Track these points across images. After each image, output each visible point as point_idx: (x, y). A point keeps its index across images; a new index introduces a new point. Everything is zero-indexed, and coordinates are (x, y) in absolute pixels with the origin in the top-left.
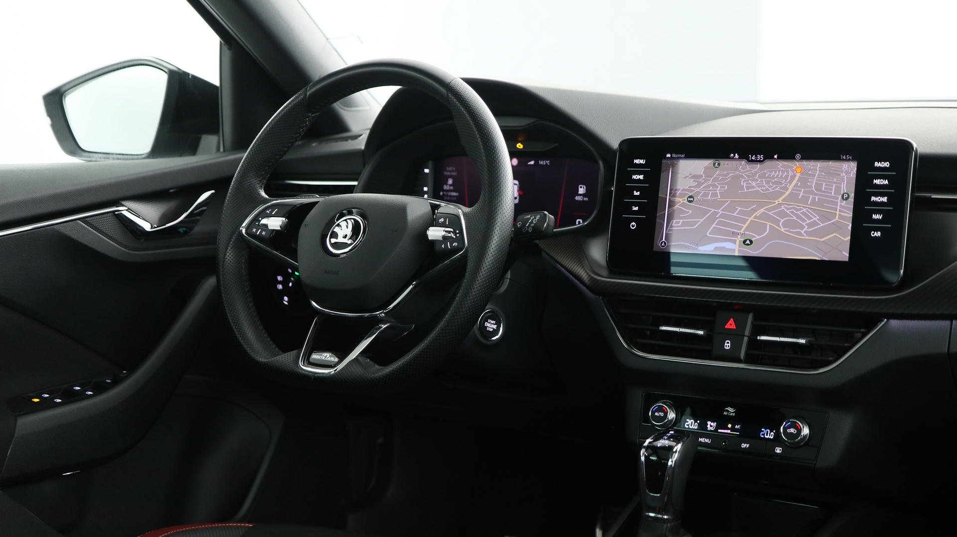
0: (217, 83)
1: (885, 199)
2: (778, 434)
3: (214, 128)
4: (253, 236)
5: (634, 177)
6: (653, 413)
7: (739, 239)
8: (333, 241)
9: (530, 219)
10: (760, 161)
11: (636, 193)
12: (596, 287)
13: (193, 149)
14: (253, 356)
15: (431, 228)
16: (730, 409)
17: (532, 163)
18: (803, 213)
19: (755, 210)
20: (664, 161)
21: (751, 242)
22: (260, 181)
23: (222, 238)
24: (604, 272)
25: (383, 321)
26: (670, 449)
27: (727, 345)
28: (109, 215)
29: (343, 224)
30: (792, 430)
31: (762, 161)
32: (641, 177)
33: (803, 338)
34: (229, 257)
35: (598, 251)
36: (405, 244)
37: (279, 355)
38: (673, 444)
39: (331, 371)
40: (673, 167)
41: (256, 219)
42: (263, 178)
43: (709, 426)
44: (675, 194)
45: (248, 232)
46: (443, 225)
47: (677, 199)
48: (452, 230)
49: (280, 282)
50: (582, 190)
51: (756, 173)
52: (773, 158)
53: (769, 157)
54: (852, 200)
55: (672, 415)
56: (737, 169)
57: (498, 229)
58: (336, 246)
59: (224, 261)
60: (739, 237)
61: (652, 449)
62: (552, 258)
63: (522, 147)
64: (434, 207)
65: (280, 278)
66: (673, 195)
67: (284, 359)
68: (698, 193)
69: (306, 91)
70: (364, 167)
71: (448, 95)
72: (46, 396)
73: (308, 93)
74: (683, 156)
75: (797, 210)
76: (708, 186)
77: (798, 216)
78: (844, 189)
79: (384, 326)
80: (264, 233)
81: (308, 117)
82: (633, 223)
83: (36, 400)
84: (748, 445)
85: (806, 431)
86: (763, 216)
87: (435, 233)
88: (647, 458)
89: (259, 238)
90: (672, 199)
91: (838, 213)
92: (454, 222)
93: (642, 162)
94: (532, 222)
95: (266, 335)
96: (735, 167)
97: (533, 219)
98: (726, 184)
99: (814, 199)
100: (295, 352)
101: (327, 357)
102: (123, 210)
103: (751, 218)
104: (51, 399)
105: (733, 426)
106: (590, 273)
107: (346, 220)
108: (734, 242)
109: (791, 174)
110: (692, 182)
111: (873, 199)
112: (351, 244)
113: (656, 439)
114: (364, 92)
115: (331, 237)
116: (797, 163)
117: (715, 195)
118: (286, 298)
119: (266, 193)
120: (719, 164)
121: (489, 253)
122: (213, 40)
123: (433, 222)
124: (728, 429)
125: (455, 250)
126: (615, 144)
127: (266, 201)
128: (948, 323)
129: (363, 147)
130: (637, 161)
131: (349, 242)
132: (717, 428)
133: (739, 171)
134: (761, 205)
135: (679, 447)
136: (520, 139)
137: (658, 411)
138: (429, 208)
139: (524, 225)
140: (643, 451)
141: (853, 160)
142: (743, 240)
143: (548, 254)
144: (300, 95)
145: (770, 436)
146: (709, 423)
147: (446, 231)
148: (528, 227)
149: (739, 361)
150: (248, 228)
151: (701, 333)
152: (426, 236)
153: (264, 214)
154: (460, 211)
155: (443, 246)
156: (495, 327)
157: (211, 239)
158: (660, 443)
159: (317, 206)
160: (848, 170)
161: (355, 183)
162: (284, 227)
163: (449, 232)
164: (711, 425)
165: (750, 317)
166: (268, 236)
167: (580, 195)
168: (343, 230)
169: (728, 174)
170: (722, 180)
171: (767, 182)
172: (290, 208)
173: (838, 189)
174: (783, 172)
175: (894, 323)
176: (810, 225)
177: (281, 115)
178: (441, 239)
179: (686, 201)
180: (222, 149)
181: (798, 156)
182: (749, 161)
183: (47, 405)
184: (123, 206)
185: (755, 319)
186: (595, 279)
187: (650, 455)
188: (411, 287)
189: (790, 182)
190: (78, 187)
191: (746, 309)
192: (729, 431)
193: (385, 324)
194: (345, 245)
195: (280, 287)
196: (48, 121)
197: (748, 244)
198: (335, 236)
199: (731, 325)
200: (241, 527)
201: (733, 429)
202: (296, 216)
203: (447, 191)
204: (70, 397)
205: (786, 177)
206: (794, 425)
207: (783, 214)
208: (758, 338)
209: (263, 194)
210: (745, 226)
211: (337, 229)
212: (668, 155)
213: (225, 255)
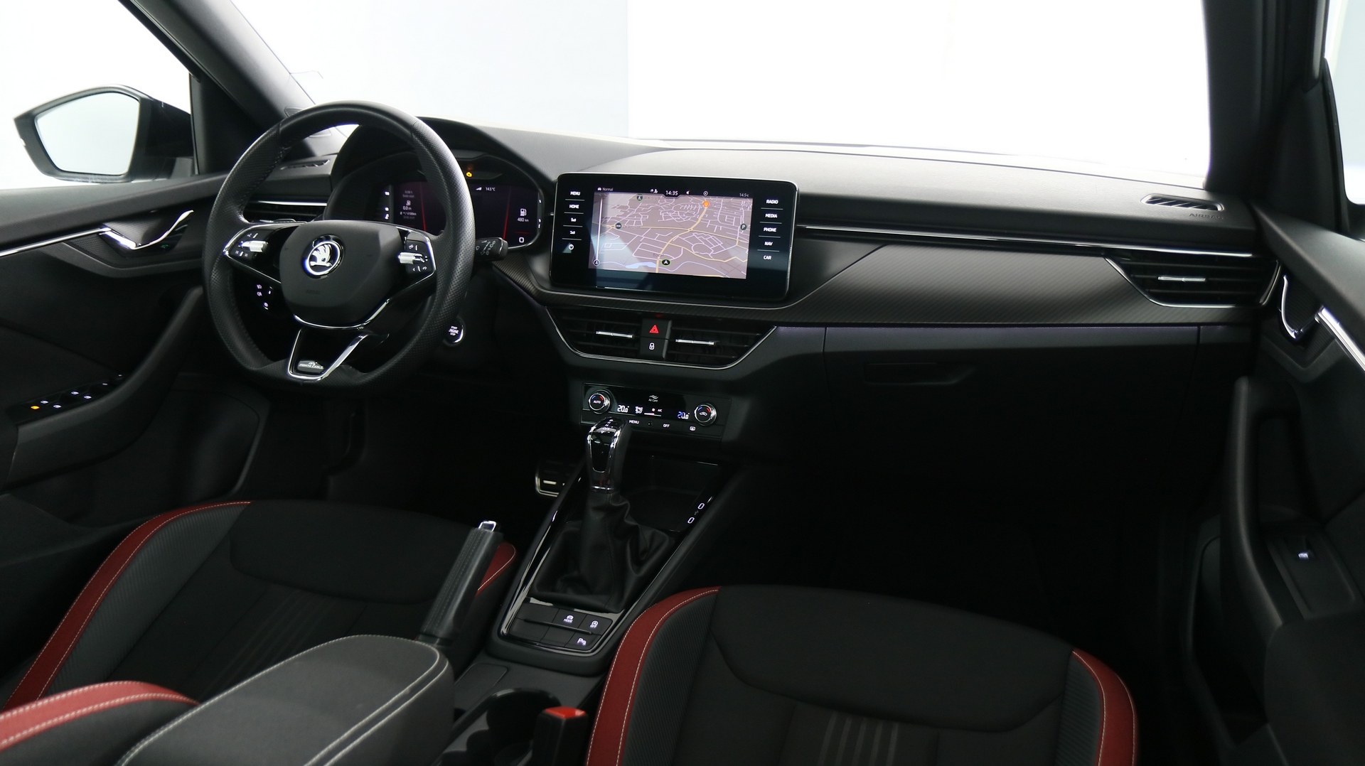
0: (189, 111)
1: (774, 230)
2: (692, 415)
3: (188, 151)
4: (236, 257)
5: (571, 206)
6: (592, 401)
7: (659, 260)
8: (313, 263)
9: (486, 243)
10: (675, 196)
11: (573, 220)
12: (541, 298)
13: (168, 170)
14: (244, 365)
15: (402, 253)
16: (654, 397)
17: (480, 189)
18: (710, 239)
19: (671, 236)
20: (596, 194)
21: (669, 262)
22: (239, 207)
23: (208, 256)
24: (547, 285)
25: (362, 333)
26: (612, 434)
27: (652, 347)
28: (93, 236)
29: (321, 248)
30: (704, 413)
31: (677, 196)
32: (577, 207)
33: (712, 341)
34: (215, 277)
35: (540, 266)
36: (379, 266)
37: (268, 364)
38: (614, 430)
39: (319, 378)
40: (603, 199)
41: (238, 242)
42: (242, 205)
43: (637, 410)
44: (606, 221)
45: (232, 253)
46: (412, 251)
47: (608, 226)
48: (421, 255)
49: (259, 290)
50: (523, 213)
51: (672, 205)
52: (685, 194)
53: (682, 193)
54: (748, 229)
55: (607, 402)
56: (656, 202)
57: (462, 255)
58: (316, 268)
59: (210, 280)
60: (659, 258)
61: (597, 435)
62: (503, 272)
63: (471, 175)
64: (403, 234)
65: (259, 287)
66: (604, 221)
67: (272, 368)
68: (625, 221)
69: (279, 127)
70: (332, 191)
71: (412, 137)
72: (45, 402)
73: (281, 129)
74: (612, 190)
75: (706, 237)
76: (633, 216)
77: (705, 241)
78: (742, 221)
79: (363, 337)
80: (246, 255)
81: (282, 150)
82: (571, 245)
83: (35, 408)
84: (668, 426)
85: (714, 413)
86: (678, 241)
87: (405, 258)
88: (592, 442)
89: (242, 259)
90: (603, 225)
91: (737, 240)
92: (422, 248)
93: (578, 193)
94: (488, 247)
95: (254, 346)
96: (654, 200)
97: (490, 244)
98: (647, 214)
99: (718, 228)
100: (283, 361)
101: (312, 365)
102: (107, 231)
103: (669, 243)
104: (50, 406)
105: (656, 410)
106: (537, 287)
107: (323, 245)
108: (655, 262)
109: (700, 207)
110: (619, 212)
111: (765, 229)
112: (330, 267)
113: (598, 428)
114: (333, 129)
115: (310, 260)
116: (705, 199)
117: (638, 223)
118: (266, 304)
119: (246, 218)
120: (641, 198)
121: (456, 276)
122: (183, 73)
123: (403, 247)
124: (653, 412)
125: (424, 273)
126: (554, 176)
127: (246, 226)
128: (823, 329)
129: (330, 173)
130: (573, 193)
131: (328, 265)
132: (643, 412)
133: (658, 204)
134: (676, 232)
135: (618, 433)
136: (469, 169)
137: (595, 399)
138: (398, 234)
139: (481, 249)
140: (589, 438)
141: (749, 197)
142: (662, 260)
143: (497, 267)
144: (273, 130)
145: (686, 417)
146: (637, 408)
147: (416, 257)
148: (485, 251)
149: (660, 359)
150: (231, 250)
151: (631, 336)
152: (398, 260)
153: (244, 238)
154: (427, 238)
155: (414, 270)
156: (457, 332)
157: (197, 253)
158: (603, 430)
159: (295, 231)
160: (745, 205)
161: (325, 204)
162: (265, 250)
163: (419, 257)
164: (639, 410)
165: (670, 323)
166: (250, 258)
167: (522, 217)
168: (322, 253)
169: (649, 206)
170: (644, 211)
171: (681, 214)
172: (270, 232)
173: (738, 221)
174: (694, 205)
175: (782, 329)
176: (716, 249)
177: (255, 148)
178: (412, 263)
179: (614, 228)
180: (197, 172)
181: (706, 193)
182: (666, 196)
183: (46, 412)
184: (106, 227)
185: (673, 325)
186: (542, 292)
187: (594, 440)
188: (385, 303)
189: (700, 214)
190: (60, 211)
191: (665, 318)
192: (653, 414)
193: (363, 335)
194: (323, 268)
195: (260, 294)
196: (21, 143)
197: (666, 264)
198: (313, 258)
199: (654, 330)
200: (240, 505)
201: (656, 412)
202: (276, 240)
203: (406, 211)
204: (69, 403)
205: (697, 210)
206: (705, 409)
207: (694, 240)
208: (677, 341)
209: (243, 219)
210: (663, 249)
211: (315, 253)
212: (599, 189)
213: (211, 275)
